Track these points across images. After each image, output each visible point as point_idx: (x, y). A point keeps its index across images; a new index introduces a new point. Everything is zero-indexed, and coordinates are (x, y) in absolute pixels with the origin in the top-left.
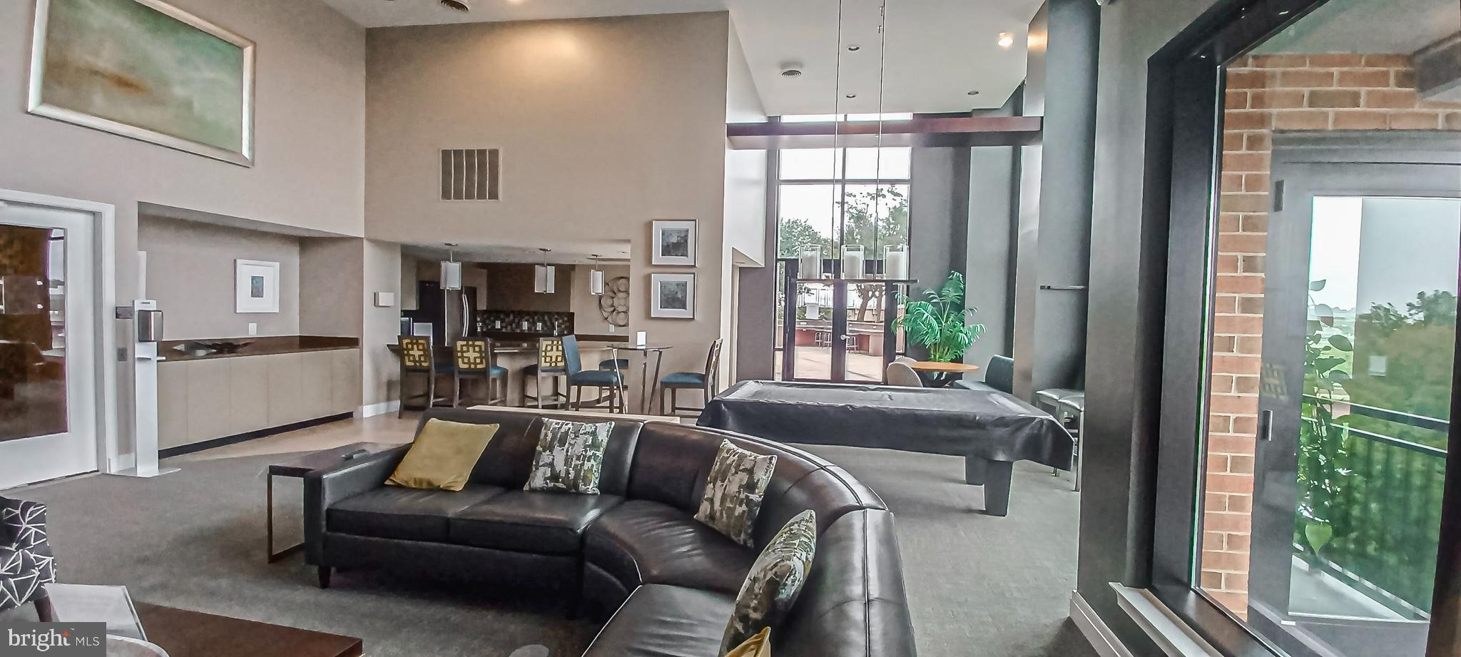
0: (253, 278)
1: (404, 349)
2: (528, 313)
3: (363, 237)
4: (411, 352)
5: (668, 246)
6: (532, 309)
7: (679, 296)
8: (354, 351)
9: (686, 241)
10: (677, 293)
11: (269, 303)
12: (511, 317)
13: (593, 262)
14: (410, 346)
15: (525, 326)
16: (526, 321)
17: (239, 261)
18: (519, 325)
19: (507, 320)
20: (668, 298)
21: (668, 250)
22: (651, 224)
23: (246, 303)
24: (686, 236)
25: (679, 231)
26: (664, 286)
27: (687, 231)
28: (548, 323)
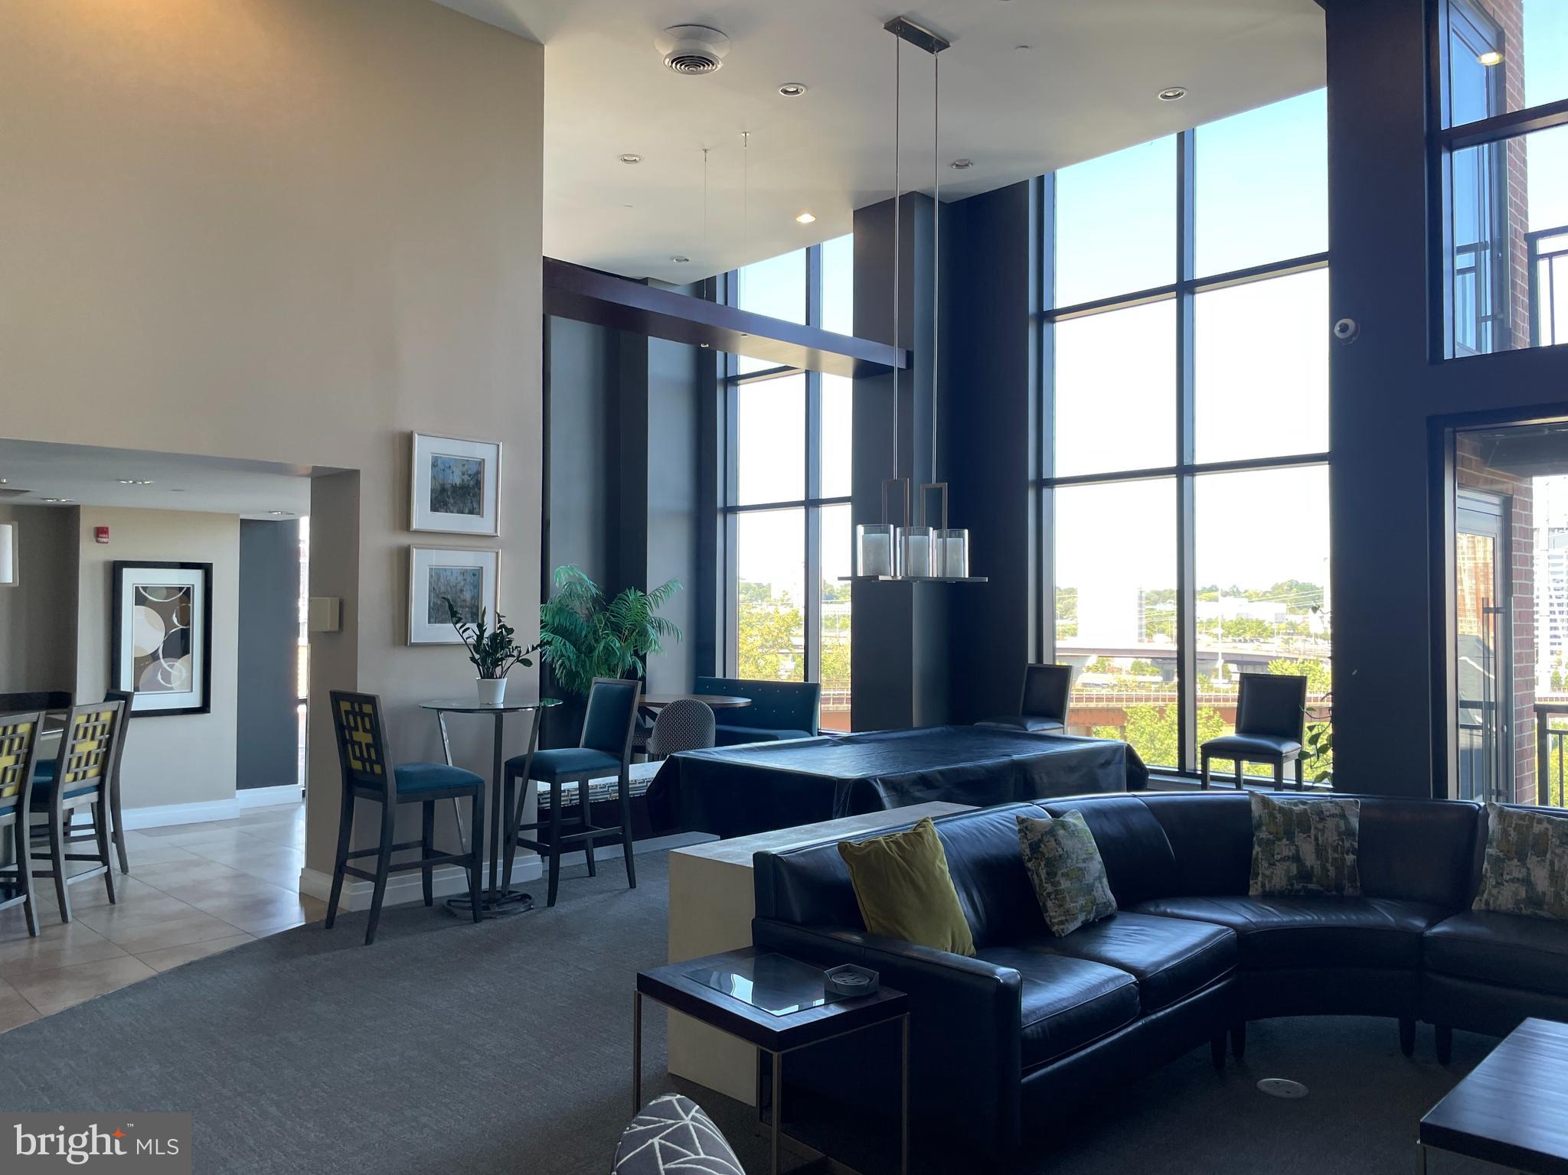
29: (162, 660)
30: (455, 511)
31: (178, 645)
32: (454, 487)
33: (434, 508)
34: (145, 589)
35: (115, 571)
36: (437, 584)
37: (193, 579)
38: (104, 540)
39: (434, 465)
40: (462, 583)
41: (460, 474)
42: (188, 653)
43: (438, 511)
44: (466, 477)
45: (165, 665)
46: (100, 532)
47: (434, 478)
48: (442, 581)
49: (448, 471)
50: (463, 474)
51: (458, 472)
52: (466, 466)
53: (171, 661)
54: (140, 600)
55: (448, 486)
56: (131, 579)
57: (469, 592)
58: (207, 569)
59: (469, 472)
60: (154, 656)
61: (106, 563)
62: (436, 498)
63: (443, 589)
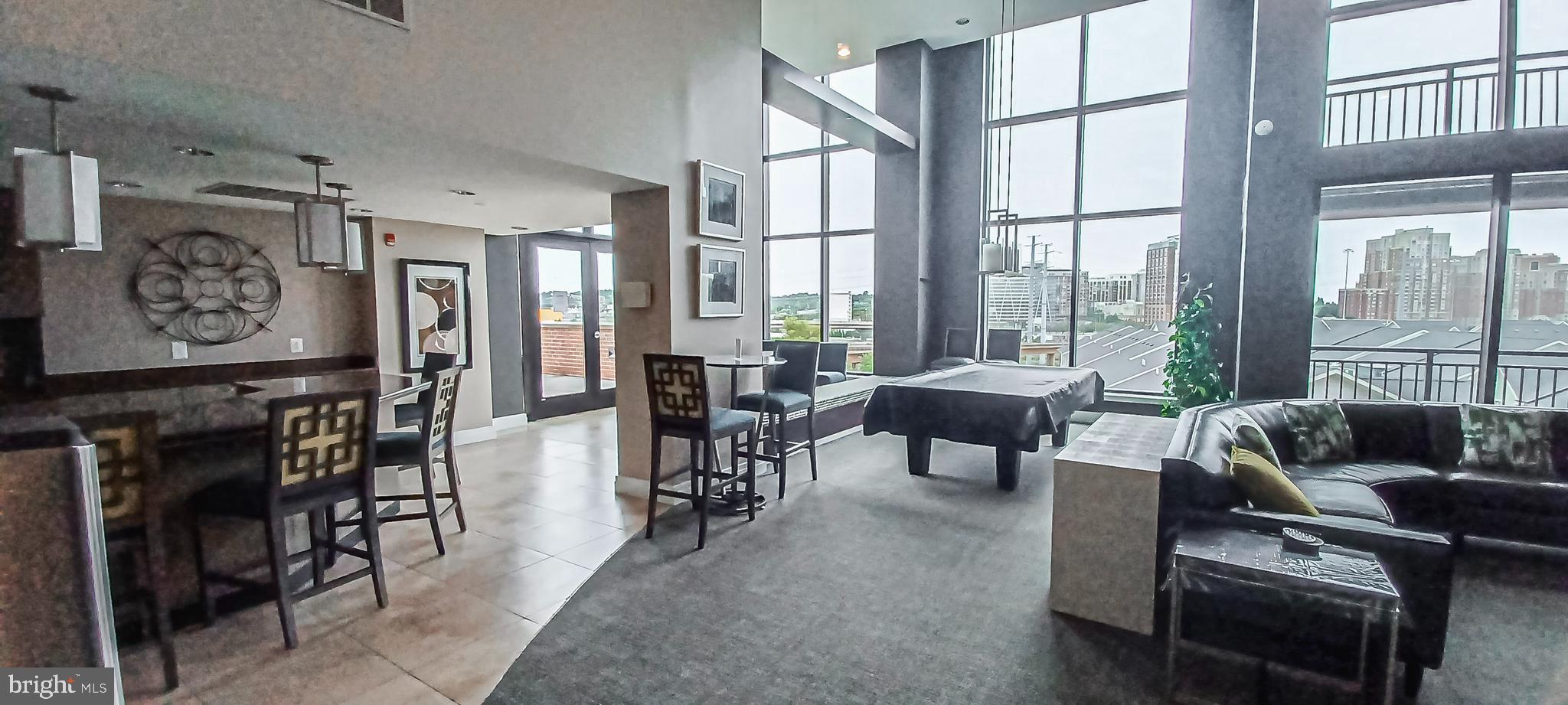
29: (438, 331)
31: (446, 321)
34: (423, 280)
35: (402, 265)
37: (454, 274)
38: (391, 244)
42: (455, 327)
45: (440, 335)
46: (388, 238)
53: (444, 332)
54: (420, 288)
56: (414, 272)
58: (466, 268)
60: (432, 329)
61: (393, 261)
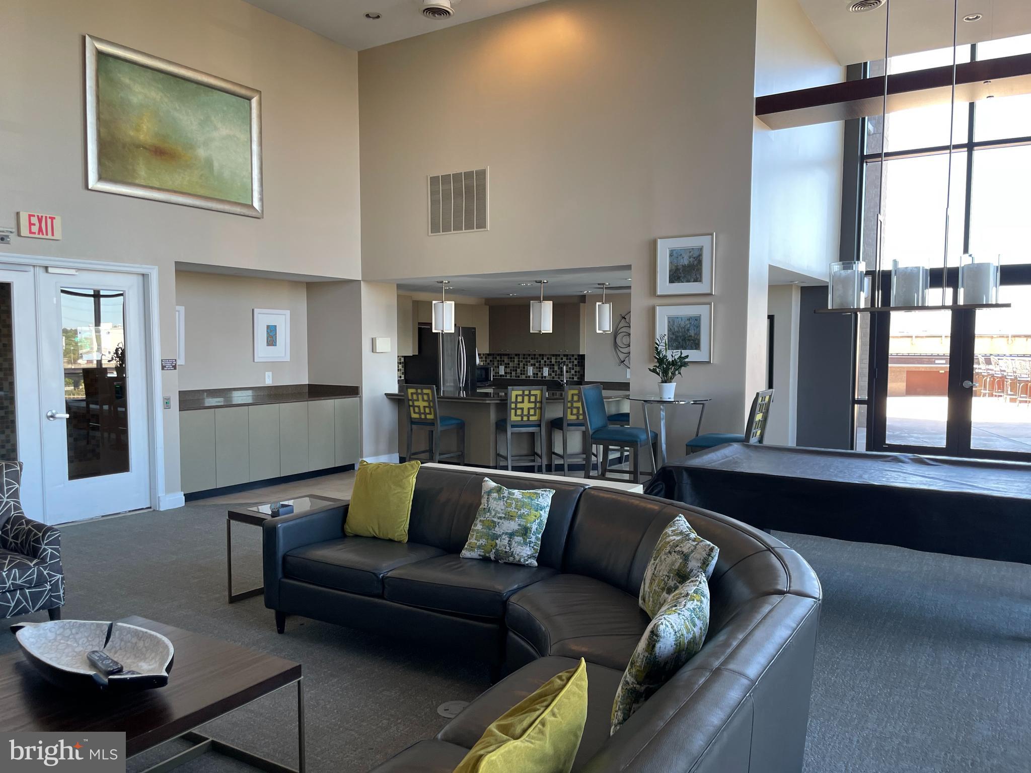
0: (268, 327)
1: (409, 400)
2: (534, 357)
3: (360, 279)
4: (416, 403)
5: (677, 269)
6: (538, 352)
7: (692, 333)
8: (355, 400)
9: (700, 262)
10: (688, 330)
11: (282, 351)
12: (516, 360)
13: (599, 291)
14: (415, 397)
15: (530, 371)
16: (532, 365)
17: (256, 310)
18: (524, 372)
19: (511, 364)
20: (677, 337)
21: (675, 277)
22: (654, 243)
23: (263, 352)
24: (700, 255)
25: (691, 250)
26: (672, 321)
27: (701, 249)
28: (556, 368)
30: (685, 281)
32: (684, 266)
33: (671, 281)
36: (673, 327)
39: (671, 255)
40: (689, 326)
41: (688, 258)
43: (673, 283)
44: (692, 259)
47: (671, 263)
48: (676, 324)
49: (680, 258)
50: (690, 258)
51: (686, 257)
52: (692, 252)
55: (680, 267)
57: (693, 331)
59: (694, 256)
62: (672, 275)
63: (676, 329)
